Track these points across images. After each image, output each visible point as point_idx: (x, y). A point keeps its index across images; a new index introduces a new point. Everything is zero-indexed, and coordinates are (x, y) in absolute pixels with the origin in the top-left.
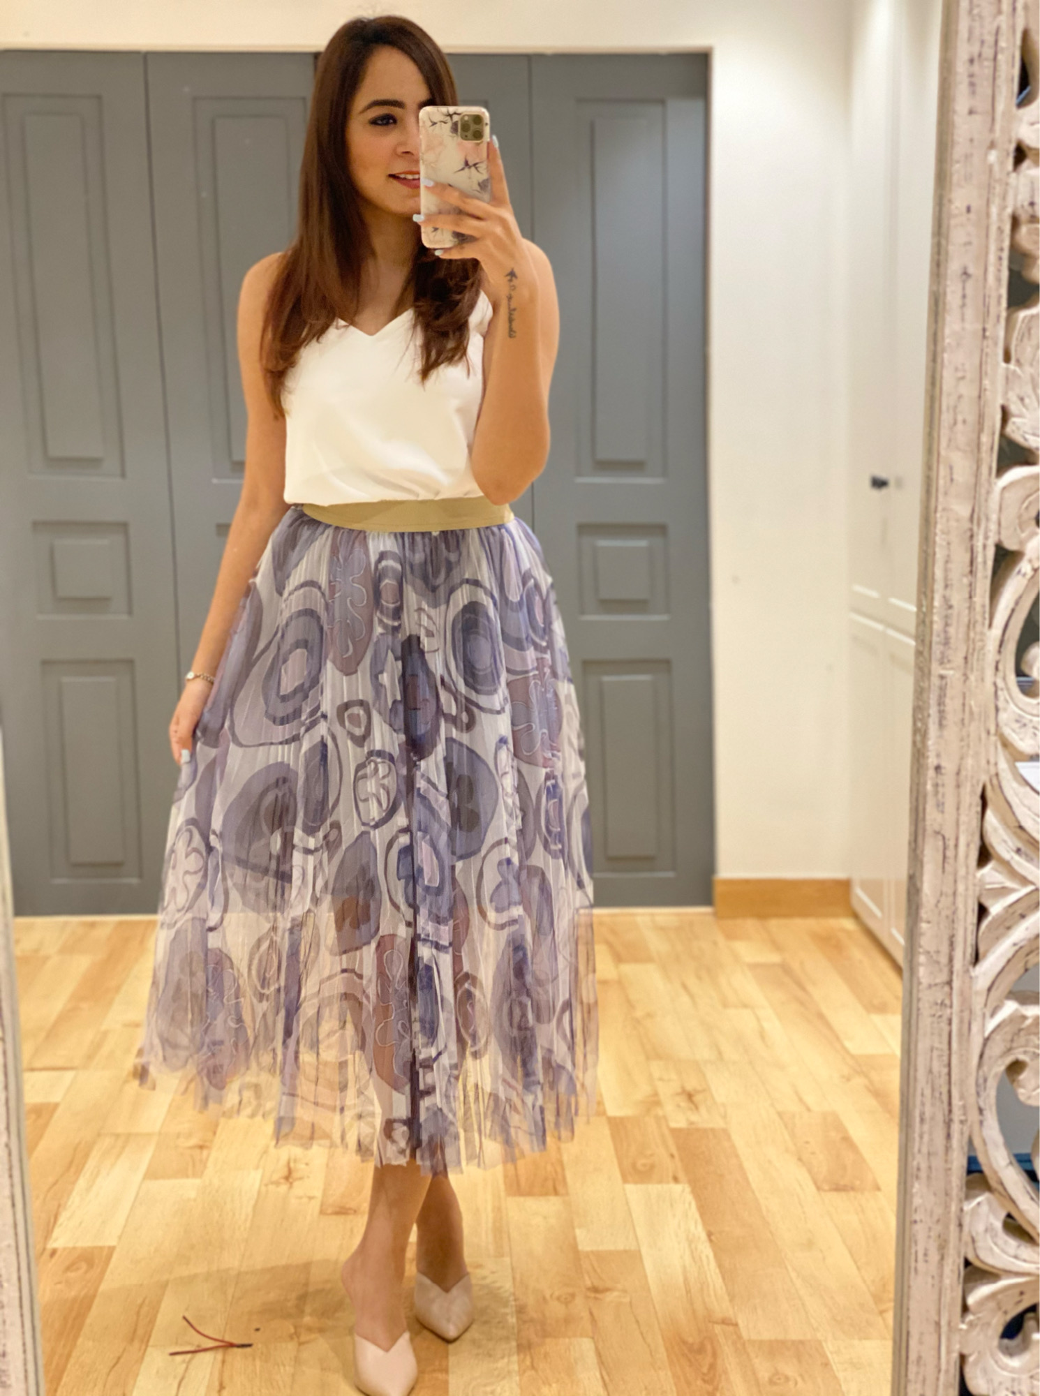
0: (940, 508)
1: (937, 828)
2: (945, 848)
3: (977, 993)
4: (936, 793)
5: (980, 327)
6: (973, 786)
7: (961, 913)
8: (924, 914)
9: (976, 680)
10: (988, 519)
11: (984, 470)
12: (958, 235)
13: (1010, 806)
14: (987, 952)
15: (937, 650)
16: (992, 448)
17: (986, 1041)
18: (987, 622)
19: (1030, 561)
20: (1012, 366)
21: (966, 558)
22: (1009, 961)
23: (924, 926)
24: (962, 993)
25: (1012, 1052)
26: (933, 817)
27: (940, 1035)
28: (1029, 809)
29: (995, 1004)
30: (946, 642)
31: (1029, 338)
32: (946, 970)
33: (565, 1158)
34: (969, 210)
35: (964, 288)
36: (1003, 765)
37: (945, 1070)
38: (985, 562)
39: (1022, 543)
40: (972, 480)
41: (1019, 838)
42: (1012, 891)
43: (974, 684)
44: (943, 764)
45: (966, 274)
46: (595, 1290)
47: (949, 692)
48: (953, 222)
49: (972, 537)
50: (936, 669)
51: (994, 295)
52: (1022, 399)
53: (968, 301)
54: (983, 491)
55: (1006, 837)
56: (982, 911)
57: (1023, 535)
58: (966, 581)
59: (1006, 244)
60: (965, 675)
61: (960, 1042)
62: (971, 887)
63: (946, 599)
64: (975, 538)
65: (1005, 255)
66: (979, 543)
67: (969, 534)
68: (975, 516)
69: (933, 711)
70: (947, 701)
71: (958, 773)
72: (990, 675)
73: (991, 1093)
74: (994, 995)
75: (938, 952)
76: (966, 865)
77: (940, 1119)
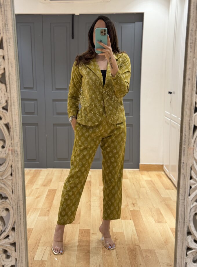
0: (184, 118)
1: (183, 173)
2: (184, 176)
3: (190, 201)
4: (183, 167)
5: (191, 88)
6: (189, 166)
7: (187, 187)
8: (180, 187)
10: (192, 121)
11: (192, 112)
12: (188, 73)
13: (196, 170)
14: (191, 194)
15: (183, 143)
16: (193, 109)
17: (191, 209)
18: (192, 138)
21: (189, 127)
23: (180, 189)
24: (187, 201)
25: (195, 211)
26: (182, 171)
27: (183, 208)
30: (185, 141)
32: (184, 197)
34: (190, 68)
35: (189, 82)
36: (195, 163)
37: (184, 214)
38: (192, 128)
40: (190, 114)
42: (196, 184)
43: (189, 149)
44: (184, 162)
45: (189, 79)
47: (185, 150)
49: (190, 124)
50: (183, 146)
51: (194, 83)
54: (192, 116)
56: (191, 187)
58: (188, 131)
60: (188, 147)
61: (186, 209)
62: (189, 183)
63: (185, 134)
68: (190, 120)
69: (183, 153)
71: (187, 164)
72: (192, 147)
73: (192, 218)
74: (192, 201)
75: (183, 194)
76: (188, 179)
77: (183, 222)
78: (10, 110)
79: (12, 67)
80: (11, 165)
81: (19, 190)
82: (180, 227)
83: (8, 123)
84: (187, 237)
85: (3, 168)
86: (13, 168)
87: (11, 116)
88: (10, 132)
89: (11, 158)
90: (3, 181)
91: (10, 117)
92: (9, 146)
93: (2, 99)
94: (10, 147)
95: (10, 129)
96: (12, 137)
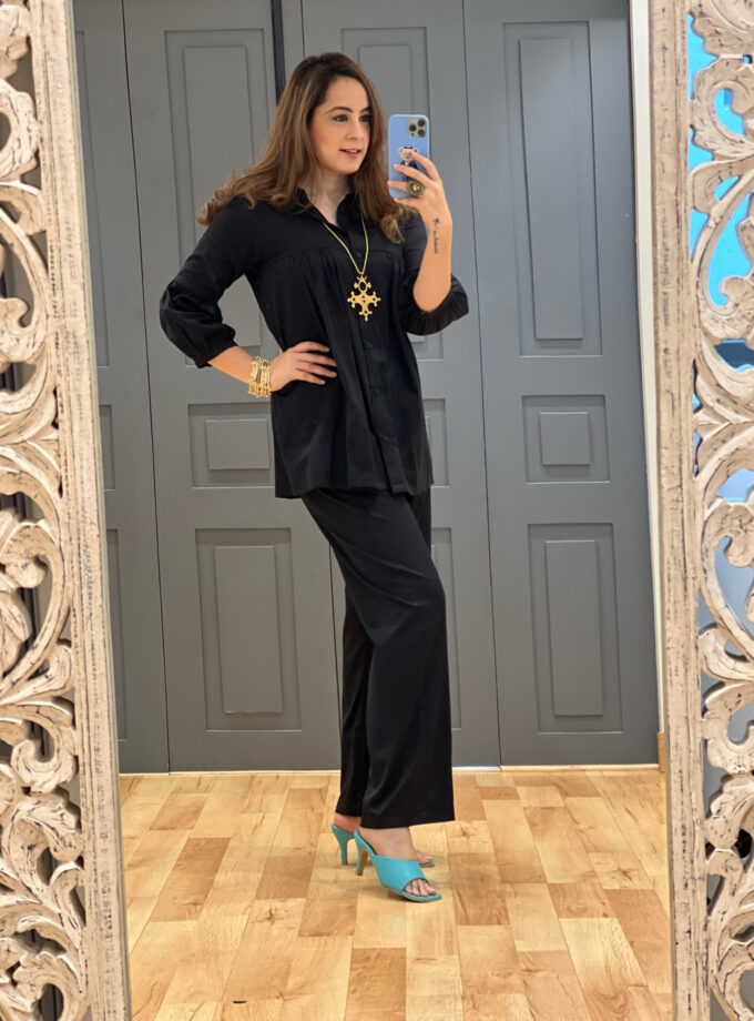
1: (667, 388)
2: (673, 400)
3: (698, 493)
4: (666, 366)
5: (673, 79)
6: (688, 359)
7: (685, 441)
8: (663, 444)
9: (685, 294)
10: (686, 194)
11: (683, 164)
12: (658, 26)
13: (712, 371)
14: (703, 466)
16: (686, 150)
17: (706, 522)
18: (690, 258)
19: (714, 219)
20: (695, 101)
22: (717, 472)
23: (663, 451)
24: (688, 492)
25: (723, 533)
26: (665, 382)
27: (677, 522)
28: (723, 373)
29: (709, 501)
30: (666, 272)
31: (704, 84)
32: (678, 478)
33: (508, 906)
34: (664, 10)
35: (664, 56)
36: (706, 348)
37: (681, 545)
38: (686, 220)
39: (709, 208)
40: (675, 171)
41: (719, 393)
42: (716, 426)
43: (684, 296)
44: (669, 347)
45: (664, 48)
46: (529, 971)
47: (670, 302)
48: (655, 18)
49: (677, 205)
50: (661, 289)
51: (681, 59)
52: (702, 121)
54: (683, 175)
55: (711, 393)
56: (701, 440)
57: (709, 204)
58: (675, 232)
59: (688, 29)
60: (679, 291)
61: (689, 525)
62: (690, 424)
63: (664, 244)
66: (682, 208)
67: (676, 203)
68: (679, 192)
69: (661, 314)
70: (669, 308)
71: (678, 352)
72: (692, 289)
73: (712, 559)
74: (709, 494)
75: (673, 467)
76: (687, 411)
77: (680, 578)
78: (49, 183)
79: (54, 32)
80: (52, 390)
81: (82, 483)
82: (672, 599)
83: (43, 232)
84: (700, 638)
85: (23, 401)
86: (63, 399)
87: (51, 207)
88: (50, 265)
89: (53, 361)
90: (25, 448)
91: (49, 209)
92: (48, 316)
93: (20, 146)
94: (51, 318)
95: (49, 254)
96: (57, 283)
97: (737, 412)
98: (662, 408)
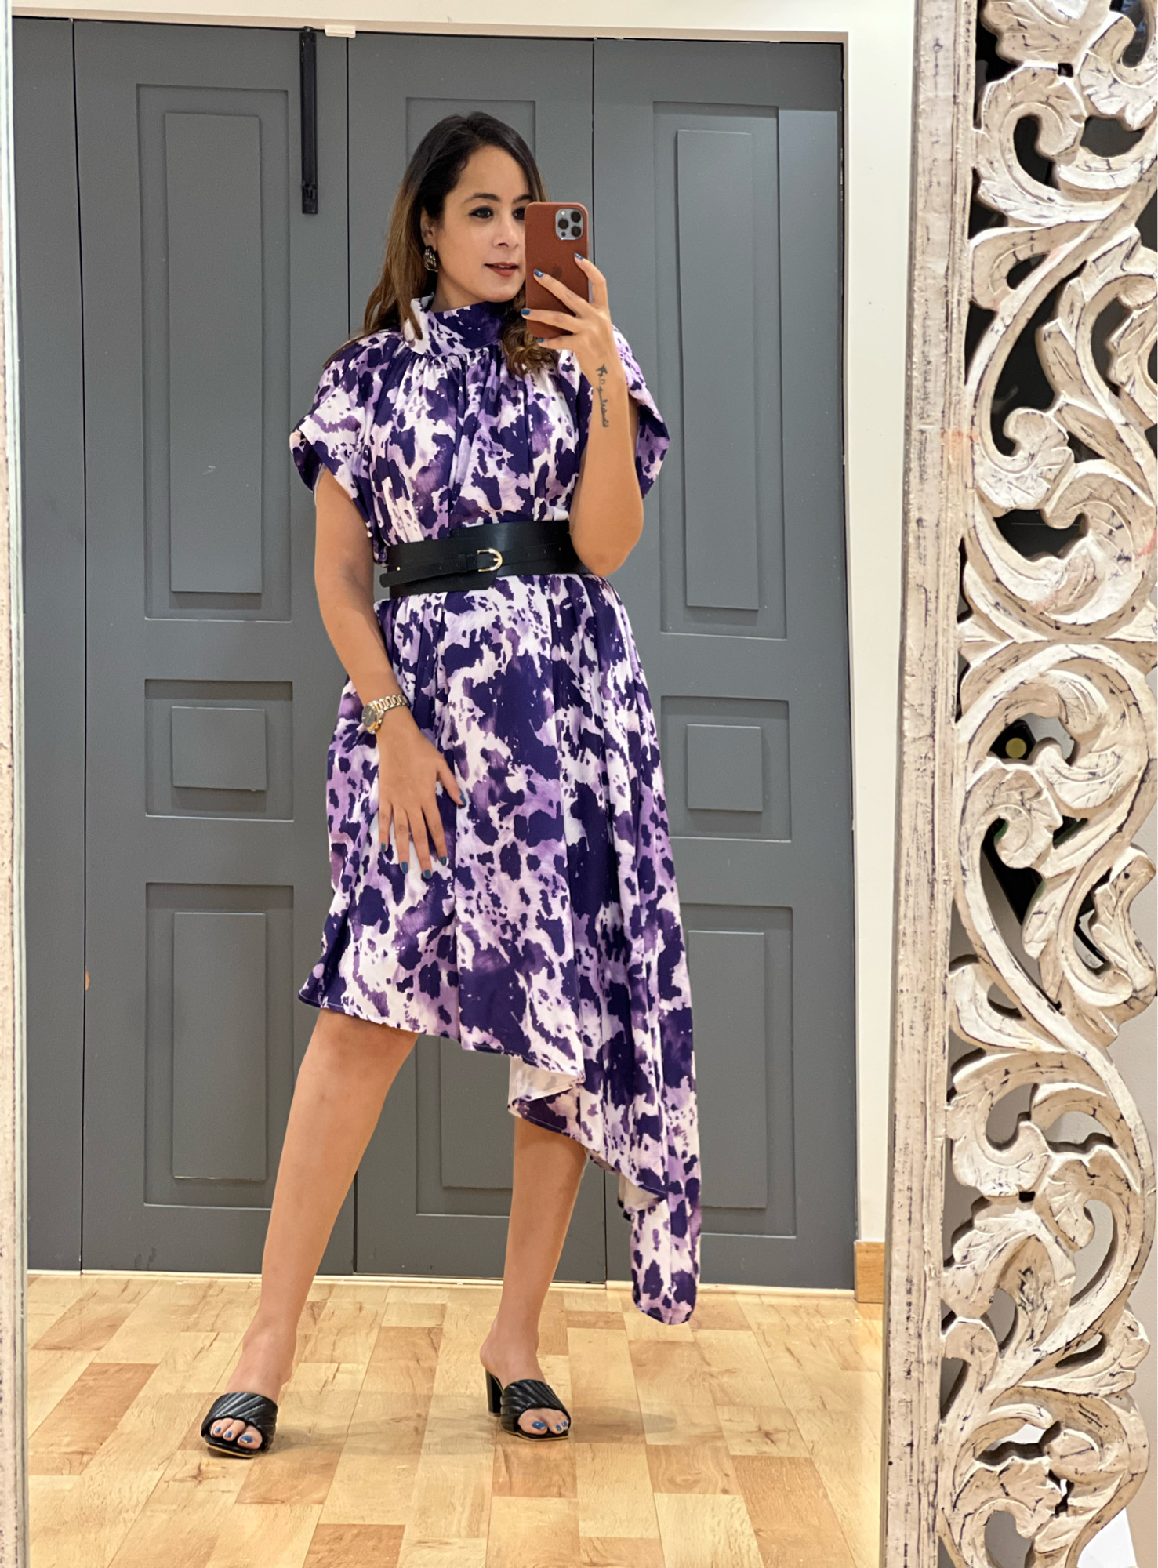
0: (917, 266)
1: (918, 580)
2: (927, 600)
3: (958, 747)
4: (918, 546)
5: (951, 94)
6: (952, 537)
7: (941, 666)
8: (908, 668)
9: (953, 434)
10: (961, 277)
11: (958, 230)
12: (930, 10)
13: (988, 559)
14: (968, 707)
15: (917, 403)
16: (964, 208)
17: (968, 793)
18: (962, 378)
19: (1003, 319)
20: (982, 131)
21: (944, 316)
22: (989, 713)
23: (907, 678)
24: (944, 745)
25: (994, 809)
26: (914, 569)
27: (924, 790)
28: (1006, 563)
29: (976, 760)
30: (925, 398)
31: (997, 107)
32: (929, 723)
35: (936, 59)
36: (981, 521)
37: (929, 827)
38: (960, 318)
39: (996, 301)
40: (947, 238)
41: (998, 592)
42: (992, 644)
43: (950, 438)
44: (924, 517)
45: (937, 45)
47: (929, 447)
49: (947, 292)
50: (916, 425)
51: (963, 64)
52: (991, 163)
53: (940, 69)
54: (957, 249)
55: (986, 592)
56: (964, 667)
57: (996, 295)
58: (942, 337)
59: (974, 17)
60: (942, 429)
61: (942, 796)
62: (951, 639)
63: (923, 354)
64: (950, 295)
65: (973, 27)
66: (954, 299)
67: (944, 289)
68: (950, 272)
69: (914, 465)
70: (927, 455)
71: (937, 525)
72: (966, 428)
73: (976, 852)
74: (974, 750)
75: (921, 705)
76: (946, 618)
77: (924, 880)
82: (910, 913)
84: (950, 976)
97: (1024, 624)
98: (909, 613)
